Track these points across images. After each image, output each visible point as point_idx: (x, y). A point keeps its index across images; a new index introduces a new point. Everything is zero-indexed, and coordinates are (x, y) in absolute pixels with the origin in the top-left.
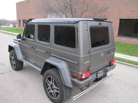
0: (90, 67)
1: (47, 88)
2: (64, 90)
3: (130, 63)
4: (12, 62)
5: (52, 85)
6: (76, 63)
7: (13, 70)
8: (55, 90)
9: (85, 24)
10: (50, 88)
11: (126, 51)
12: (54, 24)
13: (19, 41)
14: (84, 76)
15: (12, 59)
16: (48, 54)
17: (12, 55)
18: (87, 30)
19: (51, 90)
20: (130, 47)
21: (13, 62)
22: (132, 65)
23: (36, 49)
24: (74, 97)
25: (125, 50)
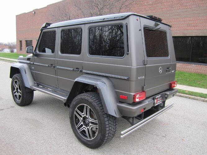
0: (144, 85)
1: (77, 124)
2: (107, 123)
3: (192, 95)
4: (15, 92)
5: (85, 118)
6: (126, 78)
7: (16, 105)
8: (90, 124)
9: (137, 20)
10: (82, 123)
11: (183, 80)
12: (88, 24)
13: (29, 59)
14: (137, 98)
15: (16, 88)
16: (79, 70)
17: (16, 82)
18: (140, 30)
19: (84, 126)
20: (189, 76)
21: (16, 94)
22: (195, 97)
23: (57, 67)
24: (122, 132)
25: (181, 79)
